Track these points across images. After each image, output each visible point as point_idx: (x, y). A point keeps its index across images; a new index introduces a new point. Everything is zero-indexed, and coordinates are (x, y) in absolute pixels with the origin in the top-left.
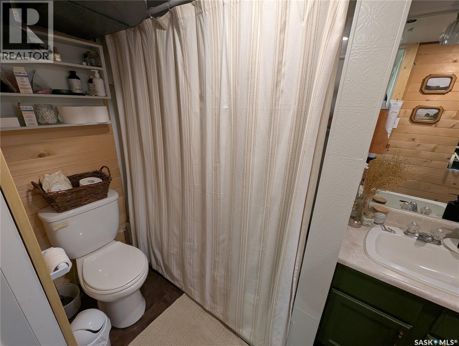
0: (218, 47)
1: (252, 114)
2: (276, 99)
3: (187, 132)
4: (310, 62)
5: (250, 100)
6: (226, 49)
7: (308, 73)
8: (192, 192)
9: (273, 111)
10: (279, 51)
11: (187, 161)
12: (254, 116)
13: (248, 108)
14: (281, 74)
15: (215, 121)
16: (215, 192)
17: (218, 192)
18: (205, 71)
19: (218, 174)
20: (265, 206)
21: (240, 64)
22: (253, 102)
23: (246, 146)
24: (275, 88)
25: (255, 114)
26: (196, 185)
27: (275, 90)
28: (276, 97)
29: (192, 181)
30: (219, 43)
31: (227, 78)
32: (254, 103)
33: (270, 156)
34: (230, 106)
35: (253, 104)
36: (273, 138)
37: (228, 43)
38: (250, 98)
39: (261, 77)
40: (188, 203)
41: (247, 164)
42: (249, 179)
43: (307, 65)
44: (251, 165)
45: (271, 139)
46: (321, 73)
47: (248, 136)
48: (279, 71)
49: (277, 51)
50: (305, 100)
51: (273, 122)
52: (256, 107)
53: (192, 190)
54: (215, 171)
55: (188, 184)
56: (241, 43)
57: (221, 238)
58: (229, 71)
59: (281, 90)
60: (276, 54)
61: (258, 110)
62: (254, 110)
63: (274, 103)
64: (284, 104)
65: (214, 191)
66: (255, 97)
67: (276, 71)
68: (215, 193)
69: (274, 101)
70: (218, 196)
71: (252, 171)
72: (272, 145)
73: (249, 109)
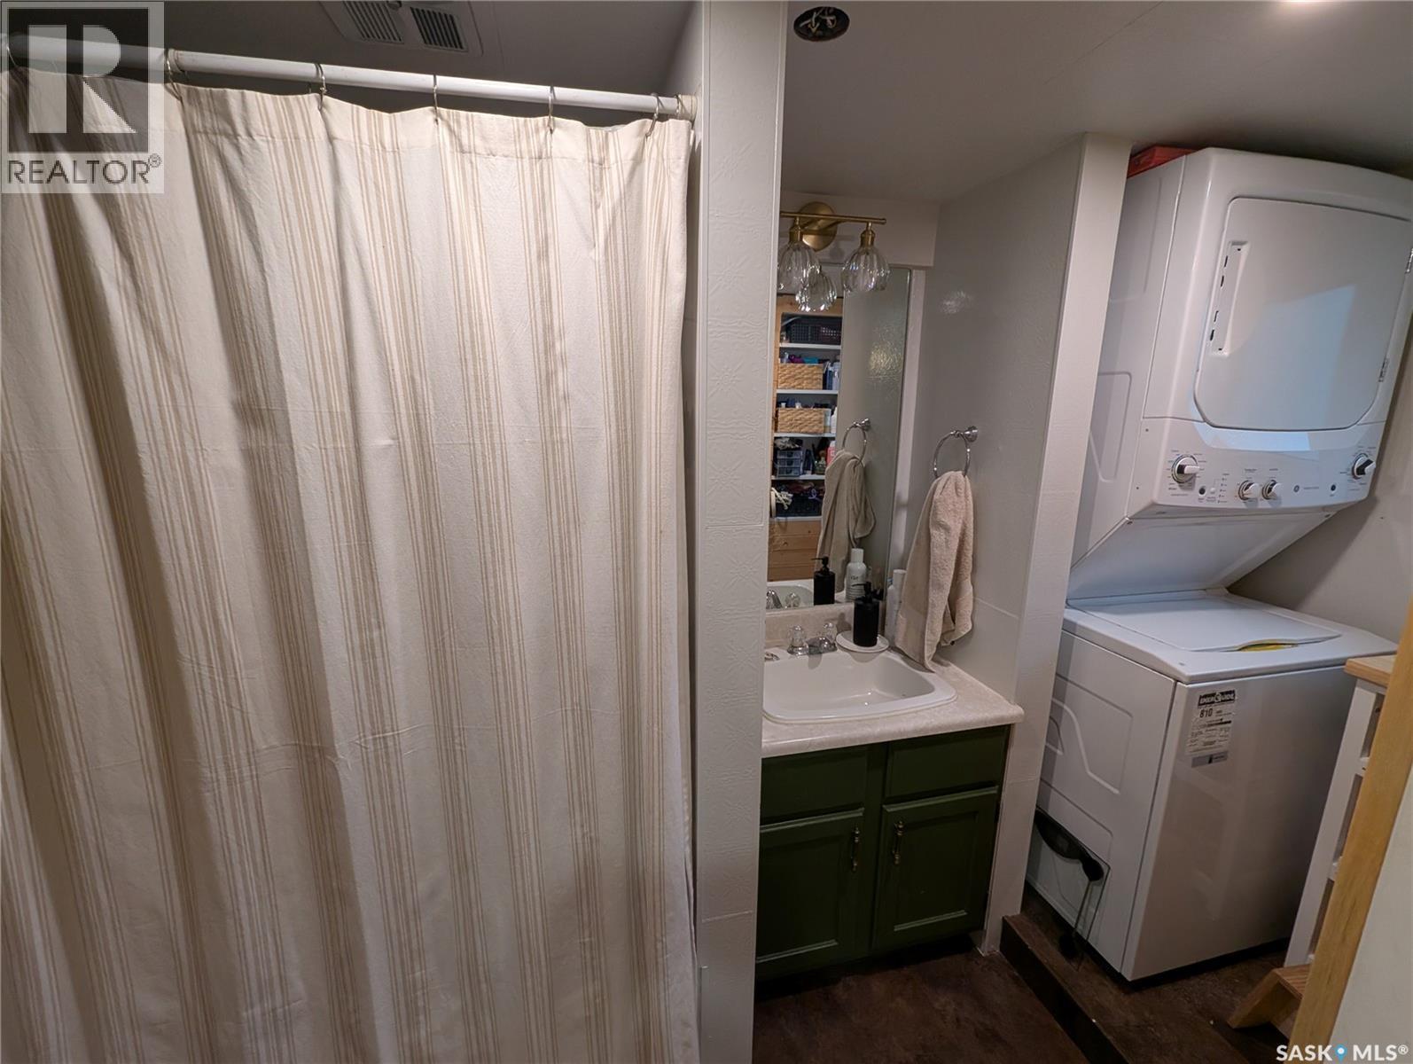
0: (319, 257)
1: (494, 458)
2: (551, 416)
3: (188, 548)
4: (625, 336)
5: (480, 419)
6: (363, 269)
7: (626, 360)
8: (248, 783)
9: (550, 446)
10: (542, 301)
11: (204, 662)
12: (499, 462)
13: (477, 442)
14: (555, 355)
15: (342, 491)
16: (373, 734)
17: (388, 728)
18: (272, 325)
19: (380, 665)
20: (569, 703)
21: (422, 318)
22: (491, 426)
23: (488, 550)
24: (545, 388)
25: (502, 456)
26: (264, 747)
27: (545, 391)
28: (550, 411)
29: (240, 735)
30: (325, 244)
31: (379, 353)
32: (496, 428)
33: (559, 561)
34: (398, 439)
35: (491, 430)
36: (559, 514)
37: (368, 254)
38: (479, 413)
39: (502, 359)
40: (232, 836)
41: (497, 601)
42: (511, 643)
43: (621, 342)
44: (511, 601)
45: (555, 519)
46: (664, 364)
47: (489, 520)
48: (549, 348)
49: (538, 300)
50: (628, 417)
51: (551, 473)
52: (501, 438)
53: (246, 773)
54: (363, 659)
55: (219, 757)
56: (416, 262)
57: (422, 887)
58: (385, 334)
59: (561, 393)
60: (534, 306)
61: (508, 447)
62: (497, 447)
63: (547, 425)
64: (579, 428)
65: (368, 733)
66: (494, 411)
67: (541, 347)
68: (375, 739)
69: (547, 420)
70: (390, 743)
71: (516, 616)
72: (560, 533)
73: (482, 444)
